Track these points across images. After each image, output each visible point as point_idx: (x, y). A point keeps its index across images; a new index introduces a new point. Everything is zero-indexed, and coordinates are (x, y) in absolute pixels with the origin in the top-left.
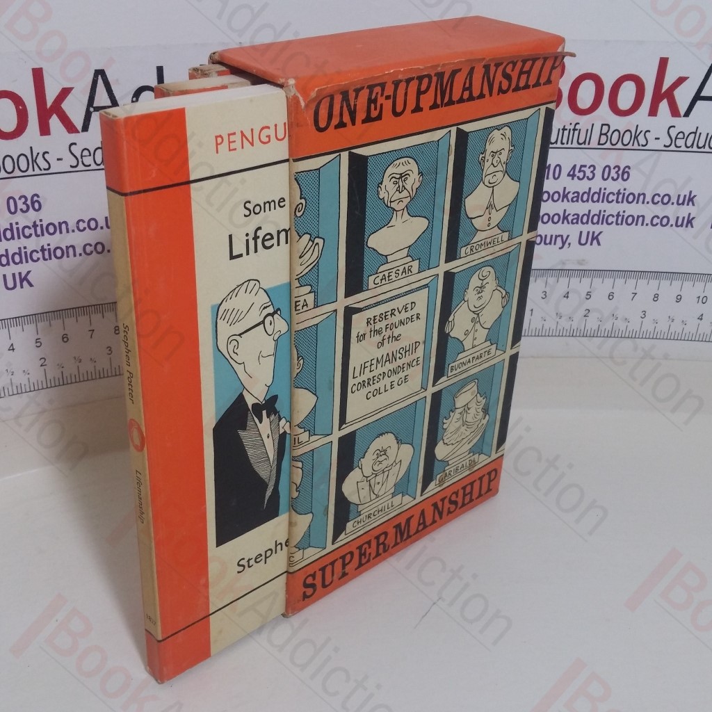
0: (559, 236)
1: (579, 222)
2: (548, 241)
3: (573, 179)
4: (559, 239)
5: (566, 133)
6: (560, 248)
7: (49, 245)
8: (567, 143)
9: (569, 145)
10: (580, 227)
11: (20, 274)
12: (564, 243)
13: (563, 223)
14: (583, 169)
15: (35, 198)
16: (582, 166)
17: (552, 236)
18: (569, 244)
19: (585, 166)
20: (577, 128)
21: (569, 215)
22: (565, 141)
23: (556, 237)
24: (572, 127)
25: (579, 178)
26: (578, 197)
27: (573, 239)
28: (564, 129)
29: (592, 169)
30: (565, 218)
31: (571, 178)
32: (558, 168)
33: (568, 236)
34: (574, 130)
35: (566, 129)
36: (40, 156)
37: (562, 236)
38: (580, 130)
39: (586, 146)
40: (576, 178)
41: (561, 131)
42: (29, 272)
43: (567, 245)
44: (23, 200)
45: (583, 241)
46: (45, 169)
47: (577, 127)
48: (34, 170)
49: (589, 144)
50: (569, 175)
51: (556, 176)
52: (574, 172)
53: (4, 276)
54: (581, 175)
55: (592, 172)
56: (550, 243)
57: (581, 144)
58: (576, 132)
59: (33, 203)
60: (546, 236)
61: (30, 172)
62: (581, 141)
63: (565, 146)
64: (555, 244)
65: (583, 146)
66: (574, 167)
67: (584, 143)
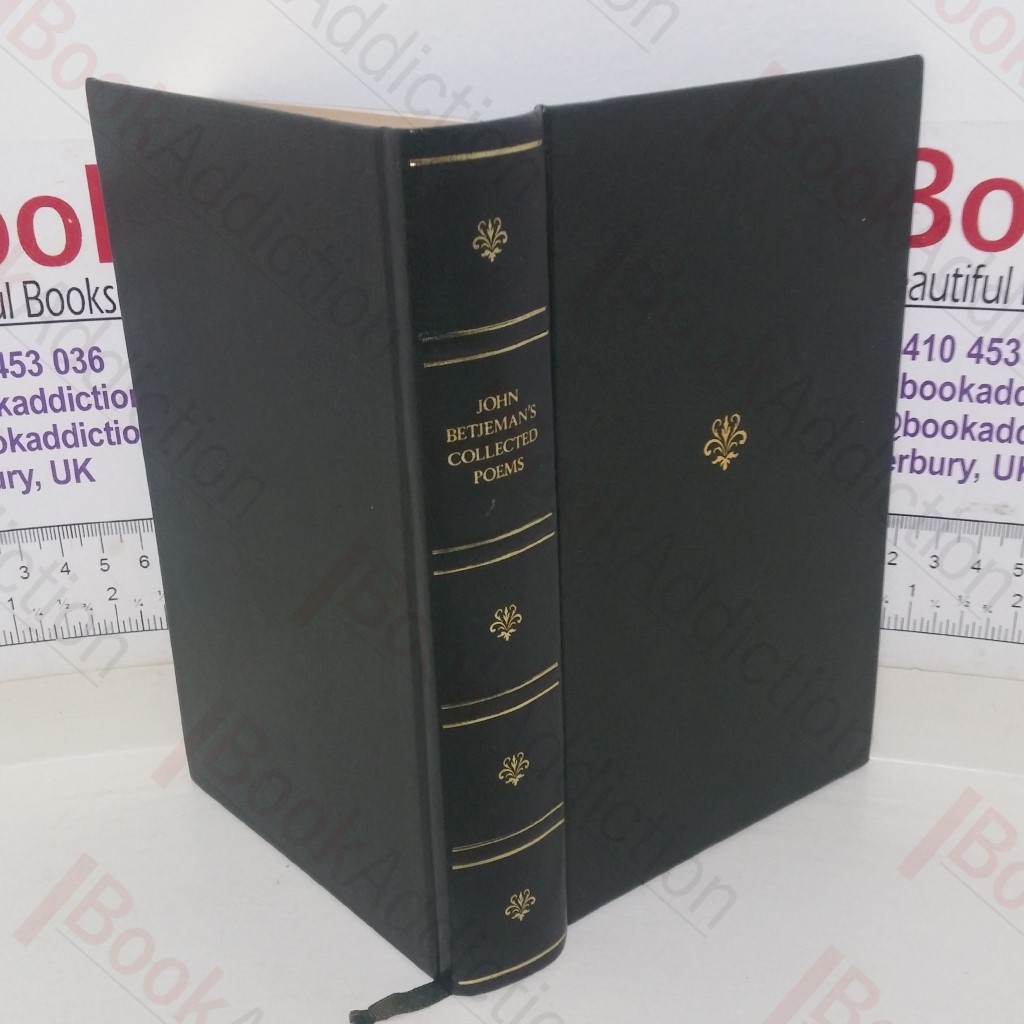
0: (957, 460)
1: (994, 437)
2: (936, 468)
3: (978, 362)
4: (957, 466)
5: (961, 282)
6: (961, 482)
7: (116, 422)
8: (964, 301)
9: (967, 304)
10: (994, 447)
11: (75, 461)
12: (967, 474)
13: (963, 438)
14: (995, 345)
15: (95, 353)
16: (994, 340)
17: (943, 459)
18: (977, 476)
19: (1000, 340)
20: (980, 273)
21: (974, 424)
22: (959, 295)
23: (952, 461)
24: (971, 272)
25: (988, 360)
26: (988, 394)
27: (985, 467)
28: (957, 276)
29: (1013, 345)
30: (967, 430)
31: (974, 360)
32: (948, 342)
33: (974, 461)
34: (977, 277)
35: (961, 276)
36: (101, 292)
37: (962, 461)
38: (987, 277)
39: (1000, 305)
40: (983, 361)
41: (951, 280)
42: (88, 460)
43: (972, 476)
44: (77, 354)
45: (1003, 472)
46: (107, 311)
47: (982, 272)
48: (91, 312)
49: (1005, 302)
50: (970, 355)
51: (947, 355)
52: (980, 349)
53: (52, 463)
54: (993, 356)
55: (1014, 351)
56: (941, 472)
57: (990, 302)
58: (981, 282)
59: (91, 360)
60: (932, 458)
61: (86, 314)
62: (991, 295)
63: (960, 304)
64: (949, 474)
65: (993, 305)
66: (979, 342)
67: (996, 299)
